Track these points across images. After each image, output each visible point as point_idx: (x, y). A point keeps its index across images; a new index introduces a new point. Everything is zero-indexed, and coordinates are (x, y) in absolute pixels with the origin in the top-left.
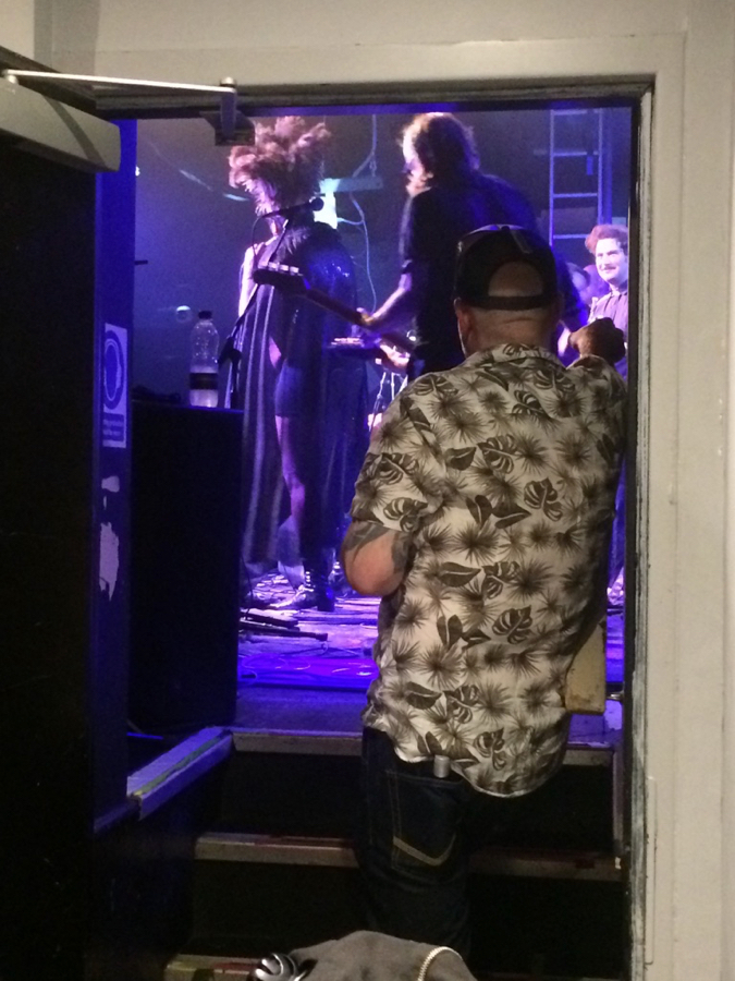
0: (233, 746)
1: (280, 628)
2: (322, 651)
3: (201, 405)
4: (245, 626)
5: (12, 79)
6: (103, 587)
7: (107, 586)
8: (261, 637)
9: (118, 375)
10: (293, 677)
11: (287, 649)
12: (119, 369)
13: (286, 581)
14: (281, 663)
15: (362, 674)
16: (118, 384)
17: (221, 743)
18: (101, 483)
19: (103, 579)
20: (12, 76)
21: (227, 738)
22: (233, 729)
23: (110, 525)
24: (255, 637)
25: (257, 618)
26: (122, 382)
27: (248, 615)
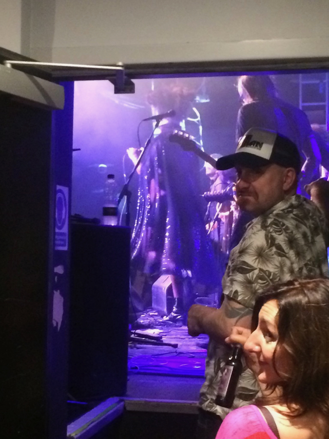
0: (125, 408)
1: (153, 341)
2: (175, 354)
3: (109, 224)
4: (133, 340)
5: (9, 66)
6: (55, 324)
7: (57, 323)
8: (142, 346)
9: (64, 212)
10: (159, 368)
11: (156, 352)
12: (64, 209)
13: (156, 314)
14: (152, 361)
15: (196, 367)
16: (63, 217)
17: (118, 406)
18: (54, 270)
19: (55, 320)
20: (8, 64)
21: (122, 403)
22: (125, 398)
23: (59, 291)
24: (138, 346)
25: (140, 335)
26: (65, 216)
27: (135, 333)
